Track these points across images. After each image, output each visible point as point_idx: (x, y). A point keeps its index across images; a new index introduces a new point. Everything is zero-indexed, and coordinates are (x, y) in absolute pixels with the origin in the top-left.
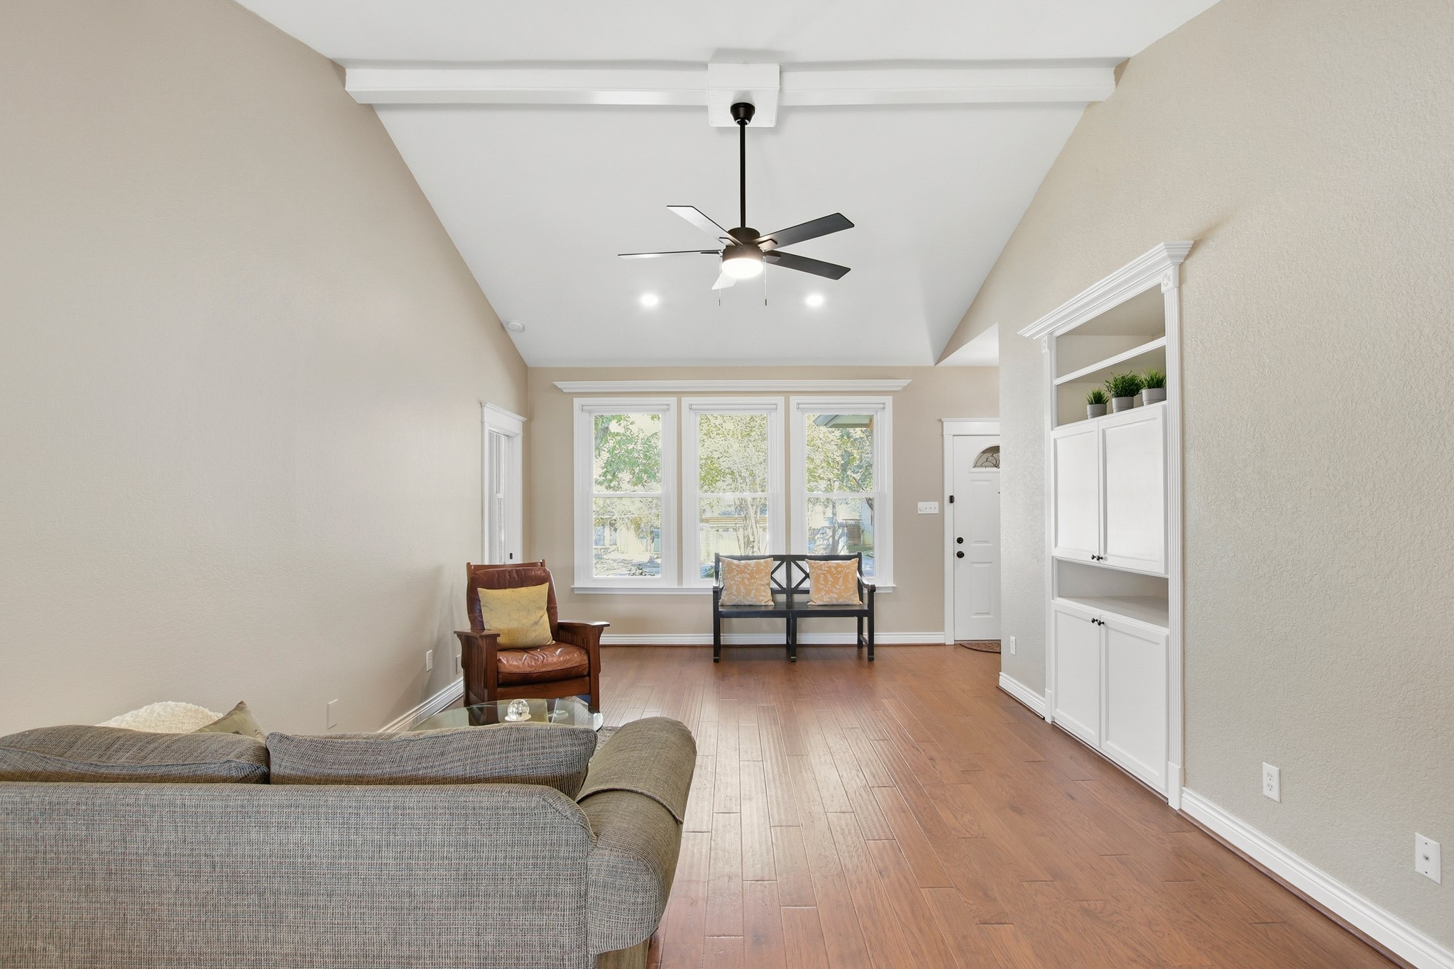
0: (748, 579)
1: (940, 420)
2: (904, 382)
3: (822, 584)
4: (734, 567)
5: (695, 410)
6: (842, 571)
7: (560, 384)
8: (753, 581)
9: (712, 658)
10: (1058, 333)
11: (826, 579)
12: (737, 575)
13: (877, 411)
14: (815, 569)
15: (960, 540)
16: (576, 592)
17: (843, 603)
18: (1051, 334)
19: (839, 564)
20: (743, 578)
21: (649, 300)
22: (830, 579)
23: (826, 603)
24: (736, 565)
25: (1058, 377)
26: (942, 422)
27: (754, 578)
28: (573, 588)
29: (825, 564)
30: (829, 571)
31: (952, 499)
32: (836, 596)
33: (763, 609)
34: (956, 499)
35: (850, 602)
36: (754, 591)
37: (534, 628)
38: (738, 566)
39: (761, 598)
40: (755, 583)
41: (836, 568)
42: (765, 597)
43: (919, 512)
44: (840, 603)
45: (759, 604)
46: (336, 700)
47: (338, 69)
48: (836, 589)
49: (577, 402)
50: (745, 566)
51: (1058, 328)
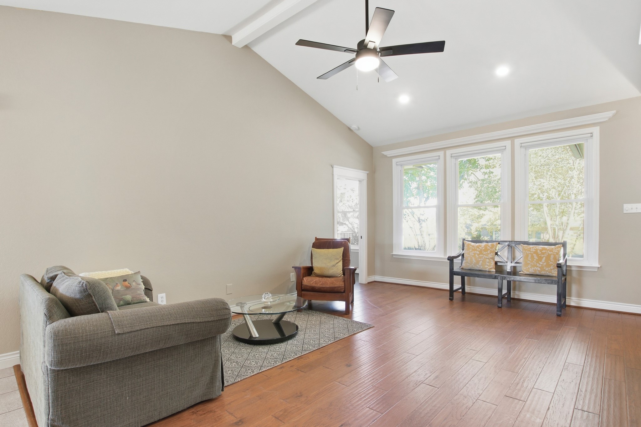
0: (478, 255)
2: (610, 114)
3: (530, 261)
4: (471, 247)
5: (454, 157)
6: (545, 253)
7: (385, 153)
8: (481, 255)
9: (448, 297)
11: (532, 257)
12: (472, 251)
14: (526, 250)
16: (394, 257)
17: (544, 275)
19: (545, 247)
20: (475, 254)
21: (404, 99)
22: (536, 257)
23: (531, 273)
24: (472, 246)
27: (482, 254)
28: (393, 255)
29: (533, 248)
30: (536, 252)
32: (539, 269)
33: (487, 273)
35: (550, 274)
36: (481, 262)
37: (332, 268)
38: (473, 246)
39: (486, 266)
40: (482, 257)
41: (541, 251)
42: (489, 266)
43: (624, 212)
44: (542, 274)
45: (485, 270)
46: (232, 284)
47: (228, 38)
48: (540, 264)
49: (394, 161)
50: (478, 247)
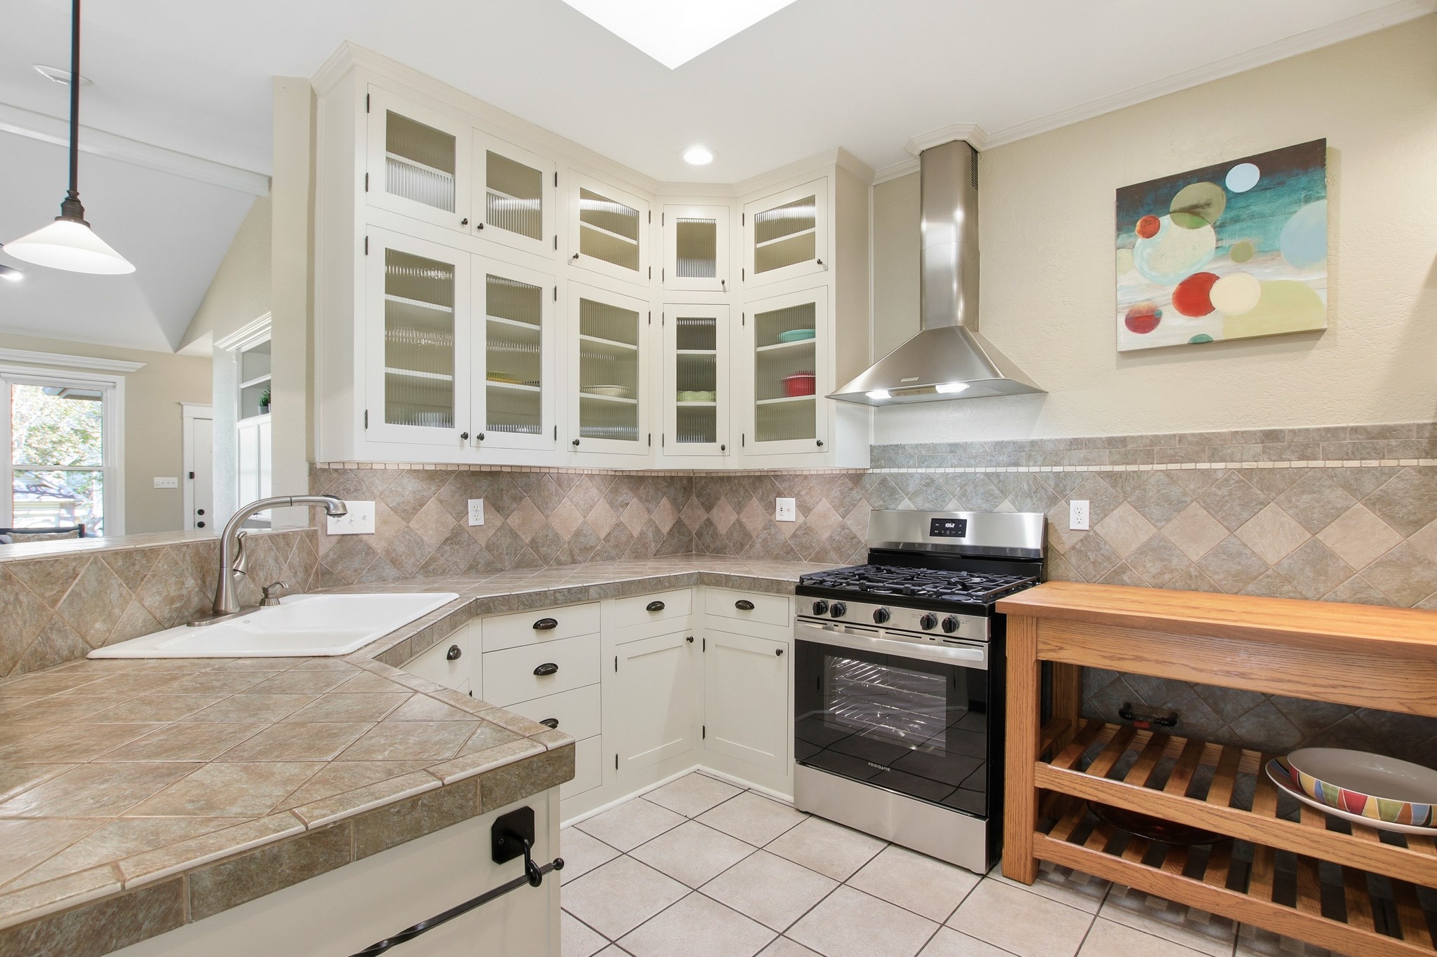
1: (179, 404)
2: (140, 365)
10: (244, 349)
13: (107, 390)
15: (201, 512)
18: (238, 349)
25: (243, 382)
26: (182, 406)
31: (192, 475)
34: (196, 475)
43: (155, 487)
51: (244, 344)
